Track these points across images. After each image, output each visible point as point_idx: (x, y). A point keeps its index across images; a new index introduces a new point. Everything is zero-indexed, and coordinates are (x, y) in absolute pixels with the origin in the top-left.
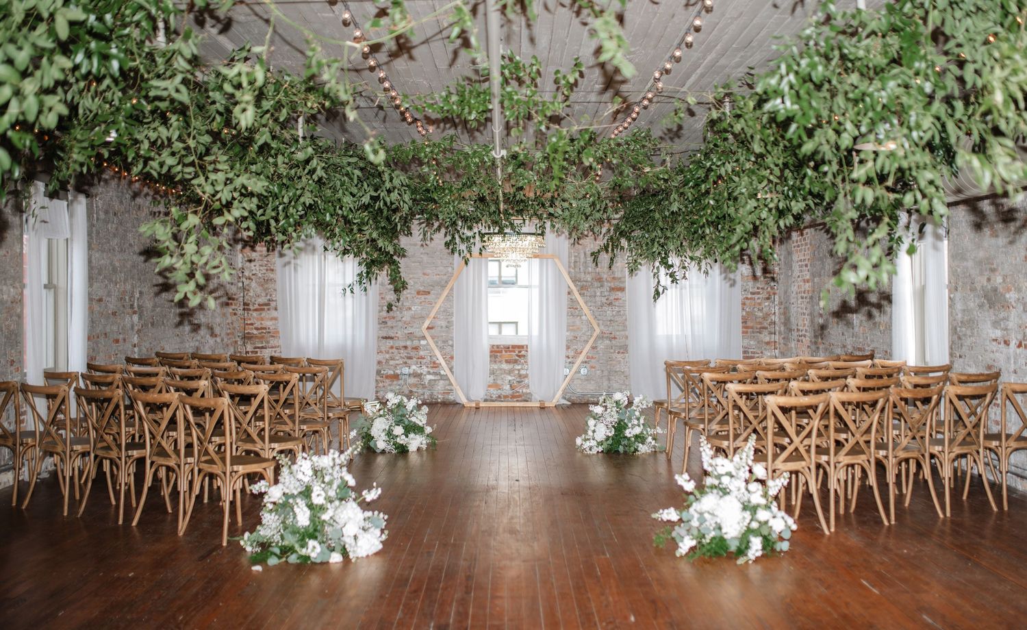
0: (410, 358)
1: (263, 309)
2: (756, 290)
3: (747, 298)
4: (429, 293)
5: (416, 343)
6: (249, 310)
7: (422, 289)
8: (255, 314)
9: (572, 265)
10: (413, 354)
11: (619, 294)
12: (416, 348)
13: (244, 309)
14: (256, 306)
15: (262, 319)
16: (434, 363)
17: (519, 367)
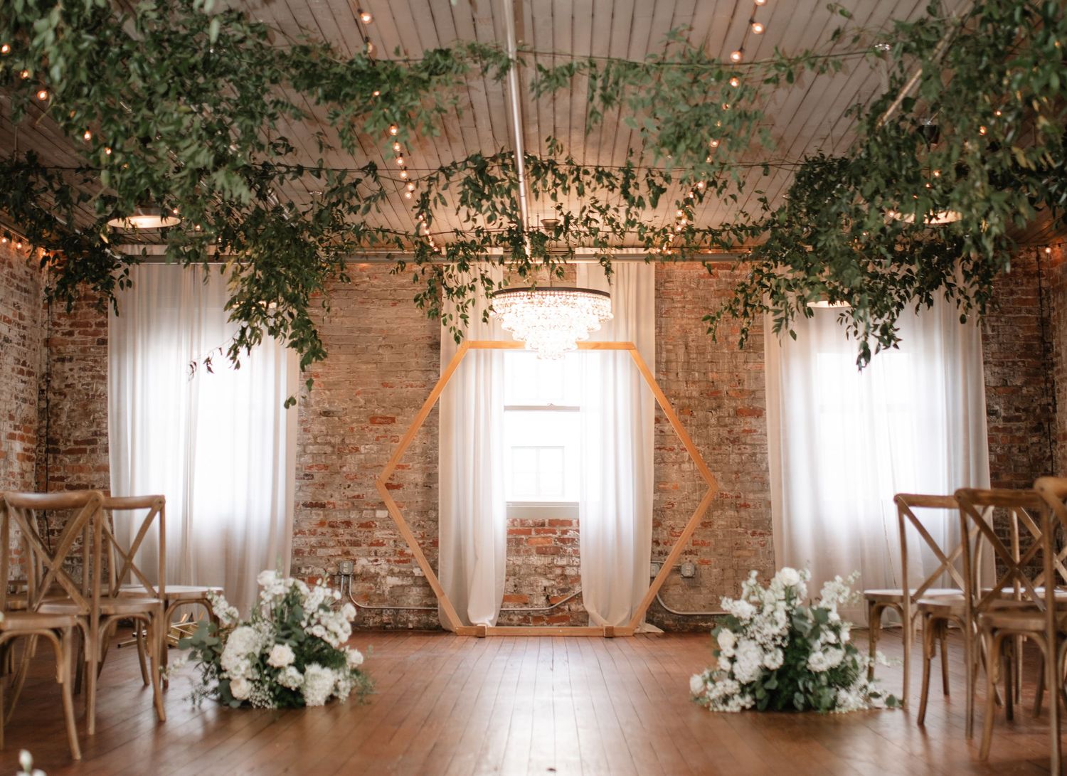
0: (356, 544)
1: (84, 451)
2: (1012, 412)
3: (997, 429)
4: (393, 420)
5: (367, 515)
6: (57, 451)
7: (379, 412)
8: (67, 460)
9: (663, 366)
10: (361, 536)
11: (752, 422)
12: (368, 525)
13: (47, 451)
14: (71, 445)
15: (81, 469)
16: (402, 553)
17: (564, 562)
